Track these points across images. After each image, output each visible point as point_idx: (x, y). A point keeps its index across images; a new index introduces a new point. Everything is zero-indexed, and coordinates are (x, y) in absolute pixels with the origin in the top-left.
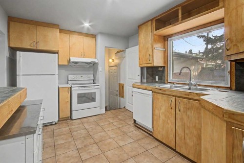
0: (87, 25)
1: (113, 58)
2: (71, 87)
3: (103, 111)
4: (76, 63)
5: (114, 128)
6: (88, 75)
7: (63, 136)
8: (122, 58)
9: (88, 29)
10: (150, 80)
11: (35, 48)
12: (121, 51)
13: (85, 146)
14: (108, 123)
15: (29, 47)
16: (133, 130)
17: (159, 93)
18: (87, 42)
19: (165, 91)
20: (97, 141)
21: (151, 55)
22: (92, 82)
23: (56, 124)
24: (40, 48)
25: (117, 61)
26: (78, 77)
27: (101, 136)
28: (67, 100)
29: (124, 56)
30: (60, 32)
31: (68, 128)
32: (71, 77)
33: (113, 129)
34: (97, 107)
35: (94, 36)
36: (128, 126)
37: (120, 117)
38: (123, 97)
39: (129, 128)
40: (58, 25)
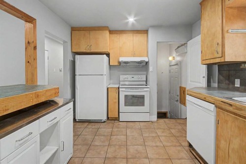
0: (131, 20)
1: (174, 55)
2: (119, 88)
3: (154, 118)
4: (126, 63)
5: (158, 144)
6: (140, 76)
7: (102, 137)
8: (184, 54)
9: (133, 24)
10: (223, 85)
11: (89, 51)
12: (182, 45)
13: (115, 158)
14: (154, 135)
15: (85, 51)
16: (185, 156)
17: (227, 111)
18: (138, 39)
19: (241, 109)
20: (129, 156)
21: (220, 43)
22: (145, 83)
23: (104, 122)
24: (93, 51)
25: (178, 59)
26: (129, 77)
27: (137, 150)
28: (115, 101)
29: (186, 51)
30: (110, 33)
31: (111, 129)
32: (122, 77)
33: (157, 146)
34: (147, 113)
35: (146, 32)
36: (179, 148)
37: (173, 131)
38: (184, 104)
39: (179, 151)
40: (108, 27)
